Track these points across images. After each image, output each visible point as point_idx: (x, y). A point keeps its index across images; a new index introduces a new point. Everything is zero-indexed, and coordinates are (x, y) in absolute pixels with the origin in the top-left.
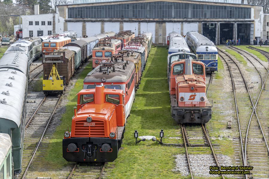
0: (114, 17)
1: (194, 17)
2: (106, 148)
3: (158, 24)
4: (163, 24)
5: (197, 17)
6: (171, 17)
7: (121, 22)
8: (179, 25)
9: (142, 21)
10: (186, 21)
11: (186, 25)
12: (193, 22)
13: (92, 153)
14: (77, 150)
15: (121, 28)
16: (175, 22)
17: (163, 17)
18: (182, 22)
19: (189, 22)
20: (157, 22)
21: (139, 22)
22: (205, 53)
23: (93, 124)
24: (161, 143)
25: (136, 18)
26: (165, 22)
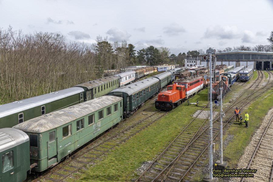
0: (219, 59)
1: (252, 59)
2: (168, 105)
3: (237, 62)
4: (239, 62)
5: (253, 59)
6: (242, 59)
7: (222, 61)
8: (245, 62)
9: (230, 61)
10: (249, 61)
11: (248, 62)
12: (251, 61)
13: (164, 106)
14: (159, 105)
15: (222, 63)
16: (244, 61)
17: (239, 59)
18: (247, 61)
19: (250, 61)
20: (236, 61)
21: (229, 61)
22: (243, 73)
23: (165, 97)
24: (197, 106)
25: (228, 59)
26: (240, 61)
